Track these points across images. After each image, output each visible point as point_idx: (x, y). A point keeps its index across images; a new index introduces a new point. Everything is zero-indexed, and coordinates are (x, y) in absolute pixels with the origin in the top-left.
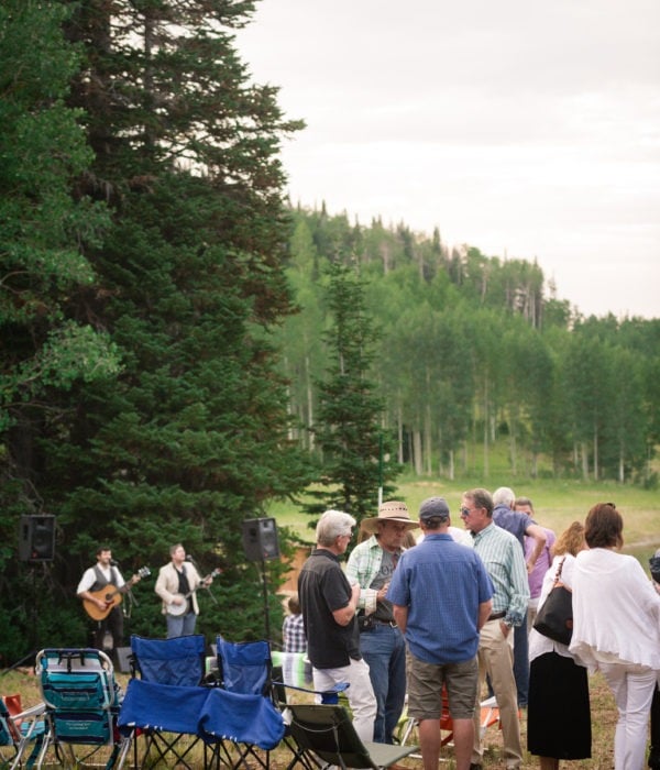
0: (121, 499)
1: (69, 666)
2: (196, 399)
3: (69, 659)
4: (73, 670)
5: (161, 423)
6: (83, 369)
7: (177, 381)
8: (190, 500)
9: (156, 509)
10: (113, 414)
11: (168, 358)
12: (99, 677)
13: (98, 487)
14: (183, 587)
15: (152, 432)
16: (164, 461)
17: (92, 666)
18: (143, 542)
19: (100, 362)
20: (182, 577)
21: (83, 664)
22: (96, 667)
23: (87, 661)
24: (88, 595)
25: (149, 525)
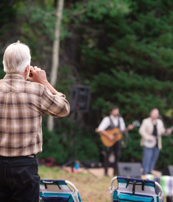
0: (122, 82)
1: (134, 190)
2: (167, 31)
3: (134, 185)
4: (136, 193)
5: (148, 43)
6: (110, 9)
7: (158, 20)
8: (159, 85)
9: (141, 89)
10: (121, 35)
11: (153, 8)
12: (153, 200)
13: (111, 73)
14: (155, 133)
15: (142, 47)
16: (147, 63)
17: (149, 191)
18: (133, 106)
19: (119, 6)
20: (155, 127)
21: (143, 189)
22: (152, 193)
23: (146, 187)
24: (106, 133)
25: (136, 97)
